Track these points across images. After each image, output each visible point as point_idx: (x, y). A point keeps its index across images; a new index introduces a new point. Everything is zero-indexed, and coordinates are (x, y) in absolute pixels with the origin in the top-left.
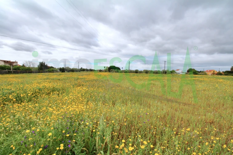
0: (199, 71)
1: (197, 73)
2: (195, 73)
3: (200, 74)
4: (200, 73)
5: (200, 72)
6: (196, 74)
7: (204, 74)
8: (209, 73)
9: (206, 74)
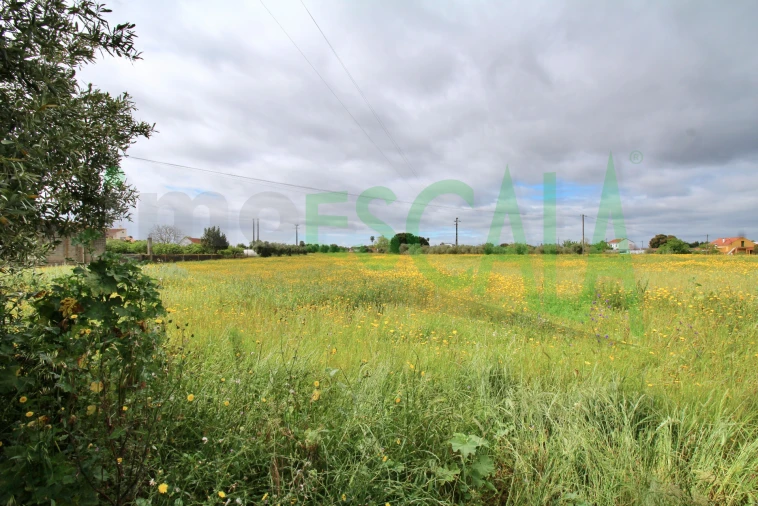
0: (691, 243)
1: (684, 248)
2: (680, 248)
3: (697, 253)
4: (697, 249)
5: (696, 245)
6: (684, 252)
7: (708, 253)
8: (727, 248)
9: (716, 252)
